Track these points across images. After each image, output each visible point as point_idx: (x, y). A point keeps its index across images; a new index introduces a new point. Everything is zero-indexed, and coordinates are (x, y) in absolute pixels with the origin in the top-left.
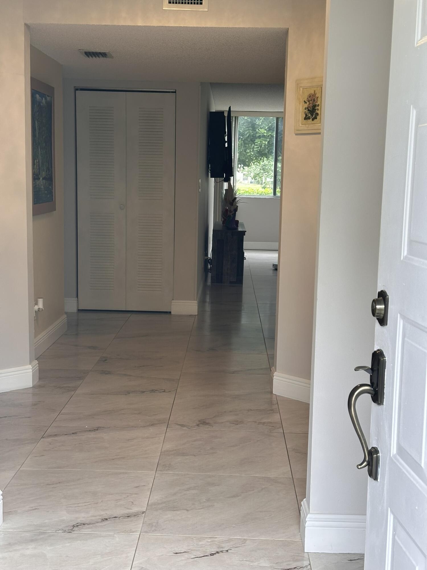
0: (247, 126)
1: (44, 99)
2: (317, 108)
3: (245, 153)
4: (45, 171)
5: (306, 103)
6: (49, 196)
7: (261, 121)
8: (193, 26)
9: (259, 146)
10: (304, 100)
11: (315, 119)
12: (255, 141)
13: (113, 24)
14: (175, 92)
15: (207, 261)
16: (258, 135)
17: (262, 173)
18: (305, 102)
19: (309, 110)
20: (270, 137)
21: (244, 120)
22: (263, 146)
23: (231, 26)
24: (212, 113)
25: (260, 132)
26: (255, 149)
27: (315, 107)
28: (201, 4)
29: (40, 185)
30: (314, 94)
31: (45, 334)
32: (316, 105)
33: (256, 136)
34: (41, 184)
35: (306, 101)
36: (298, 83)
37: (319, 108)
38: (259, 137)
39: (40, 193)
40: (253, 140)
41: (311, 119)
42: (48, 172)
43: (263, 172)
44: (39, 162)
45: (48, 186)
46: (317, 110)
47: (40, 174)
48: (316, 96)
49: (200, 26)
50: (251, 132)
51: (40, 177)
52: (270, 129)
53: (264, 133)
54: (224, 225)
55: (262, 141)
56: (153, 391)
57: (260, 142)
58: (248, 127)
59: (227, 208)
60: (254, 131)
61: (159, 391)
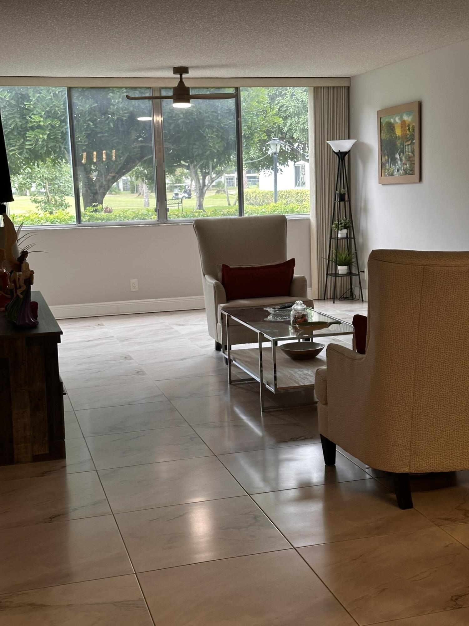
0: (10, 112)
9: (34, 142)
12: (26, 134)
16: (30, 125)
17: (30, 183)
21: (5, 102)
22: (40, 143)
25: (33, 121)
33: (26, 127)
38: (32, 128)
43: (31, 181)
50: (18, 120)
53: (40, 121)
55: (37, 133)
57: (34, 135)
58: (12, 114)
59: (5, 271)
60: (22, 119)
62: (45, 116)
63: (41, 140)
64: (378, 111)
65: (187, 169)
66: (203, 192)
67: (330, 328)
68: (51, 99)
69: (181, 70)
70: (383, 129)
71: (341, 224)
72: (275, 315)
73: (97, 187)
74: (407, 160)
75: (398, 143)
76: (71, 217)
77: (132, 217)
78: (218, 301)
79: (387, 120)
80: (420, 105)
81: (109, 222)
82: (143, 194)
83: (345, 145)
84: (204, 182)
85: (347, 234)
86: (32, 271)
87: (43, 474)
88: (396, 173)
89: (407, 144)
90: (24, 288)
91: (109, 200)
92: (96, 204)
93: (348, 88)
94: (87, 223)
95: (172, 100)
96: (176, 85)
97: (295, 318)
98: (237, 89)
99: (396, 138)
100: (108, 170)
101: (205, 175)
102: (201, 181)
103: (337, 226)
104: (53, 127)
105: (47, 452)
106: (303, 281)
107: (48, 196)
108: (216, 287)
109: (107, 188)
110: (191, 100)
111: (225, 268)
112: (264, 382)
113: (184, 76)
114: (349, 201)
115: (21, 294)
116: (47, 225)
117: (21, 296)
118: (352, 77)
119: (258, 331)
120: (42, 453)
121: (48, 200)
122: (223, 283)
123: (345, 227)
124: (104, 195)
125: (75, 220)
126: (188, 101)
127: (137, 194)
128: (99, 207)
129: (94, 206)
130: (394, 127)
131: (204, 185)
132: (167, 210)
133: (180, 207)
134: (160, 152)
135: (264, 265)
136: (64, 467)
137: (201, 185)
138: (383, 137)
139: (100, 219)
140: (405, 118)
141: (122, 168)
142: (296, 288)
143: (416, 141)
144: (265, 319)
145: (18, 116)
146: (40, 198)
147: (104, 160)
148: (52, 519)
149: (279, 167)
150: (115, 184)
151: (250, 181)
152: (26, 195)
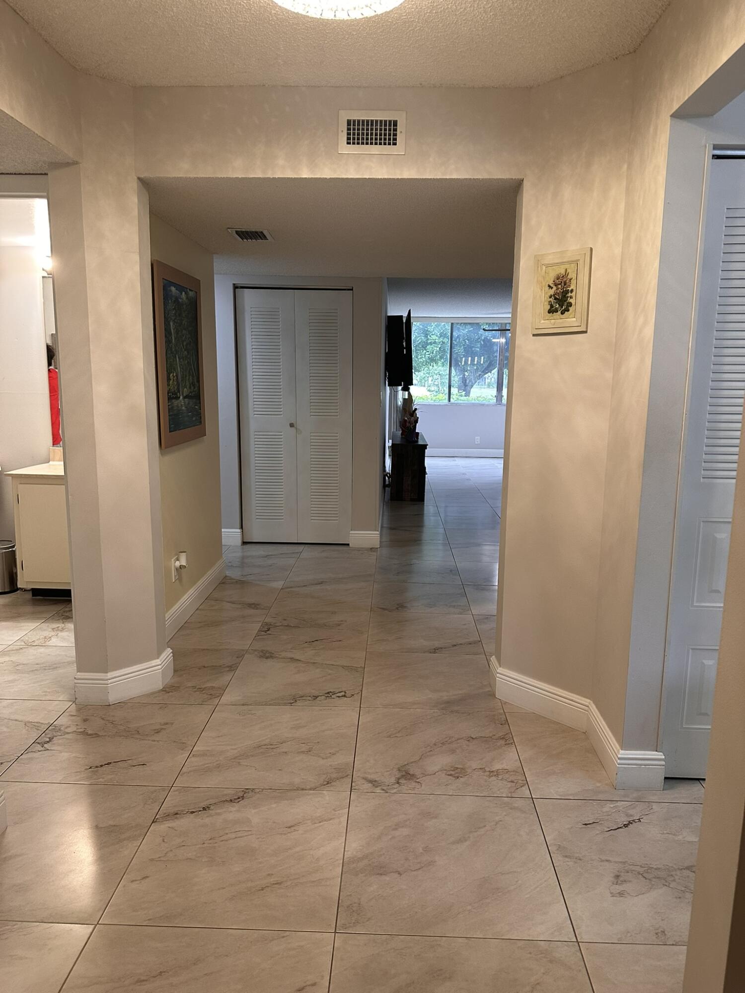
1: (183, 293)
2: (569, 295)
3: (416, 359)
4: (188, 387)
5: (552, 288)
6: (194, 419)
7: (433, 327)
8: (382, 177)
10: (548, 284)
11: (566, 312)
13: (266, 176)
14: (352, 290)
15: (385, 474)
16: (429, 341)
18: (549, 286)
19: (556, 299)
20: (441, 343)
23: (439, 176)
24: (389, 317)
26: (427, 356)
27: (566, 294)
28: (395, 144)
29: (180, 405)
30: (564, 274)
31: (193, 592)
32: (569, 290)
34: (182, 405)
35: (552, 285)
36: (538, 260)
37: (573, 294)
38: (431, 344)
39: (180, 416)
40: (424, 346)
41: (559, 312)
42: (192, 388)
44: (177, 376)
45: (193, 406)
46: (569, 299)
47: (179, 392)
48: (568, 277)
49: (394, 177)
51: (180, 396)
52: (442, 335)
54: (403, 436)
56: (329, 694)
61: (338, 695)
104: (443, 343)
116: (432, 402)
134: (502, 361)
145: (423, 335)
146: (432, 388)
152: (424, 386)
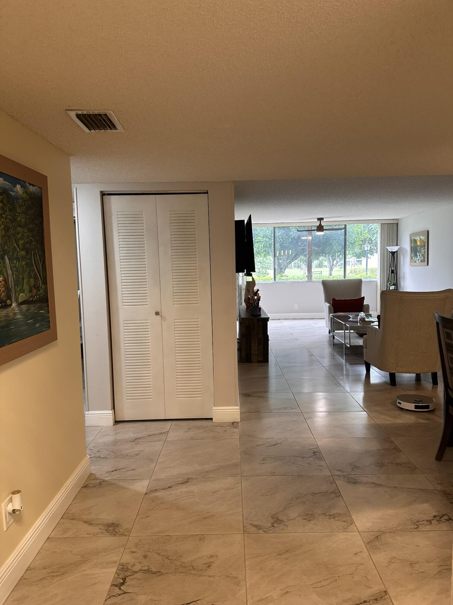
62: (263, 237)
63: (260, 247)
64: (410, 234)
65: (325, 257)
66: (332, 268)
67: (374, 323)
68: (266, 230)
69: (320, 219)
70: (412, 242)
71: (392, 283)
72: (353, 318)
73: (282, 266)
74: (422, 256)
75: (418, 248)
76: (272, 279)
77: (296, 279)
78: (330, 312)
79: (414, 238)
80: (428, 232)
81: (287, 281)
82: (303, 269)
83: (394, 249)
84: (333, 264)
85: (395, 288)
86: (260, 296)
87: (261, 366)
88: (417, 261)
89: (422, 248)
90: (257, 302)
91: (288, 272)
92: (282, 273)
93: (397, 223)
94: (278, 281)
95: (316, 231)
96: (318, 225)
97: (360, 319)
98: (345, 225)
99: (418, 246)
100: (287, 259)
101: (334, 260)
102: (332, 263)
103: (390, 284)
105: (262, 360)
106: (368, 306)
107: (260, 270)
108: (329, 307)
109: (286, 267)
110: (324, 231)
111: (334, 300)
112: (346, 343)
113: (321, 221)
114: (396, 273)
115: (256, 304)
117: (256, 305)
118: (400, 219)
119: (344, 323)
120: (261, 360)
121: (260, 271)
122: (333, 306)
123: (394, 285)
124: (285, 269)
125: (273, 280)
126: (323, 231)
127: (300, 269)
128: (283, 275)
129: (281, 274)
130: (417, 241)
131: (333, 265)
132: (312, 276)
133: (321, 275)
135: (351, 299)
136: (268, 365)
137: (332, 265)
138: (412, 245)
139: (283, 279)
140: (422, 237)
141: (294, 258)
142: (364, 308)
143: (426, 247)
144: (348, 320)
147: (286, 254)
148: (265, 378)
149: (369, 255)
150: (290, 265)
151: (359, 263)
